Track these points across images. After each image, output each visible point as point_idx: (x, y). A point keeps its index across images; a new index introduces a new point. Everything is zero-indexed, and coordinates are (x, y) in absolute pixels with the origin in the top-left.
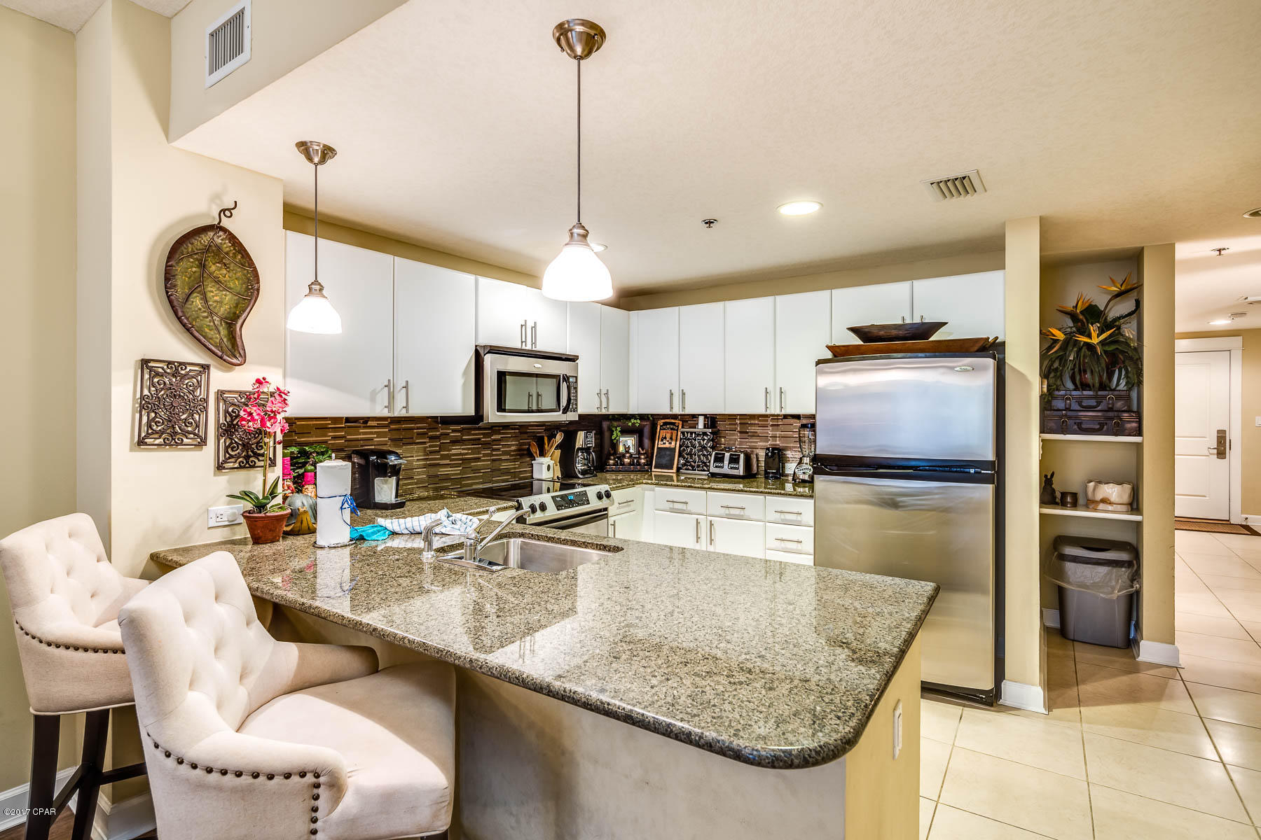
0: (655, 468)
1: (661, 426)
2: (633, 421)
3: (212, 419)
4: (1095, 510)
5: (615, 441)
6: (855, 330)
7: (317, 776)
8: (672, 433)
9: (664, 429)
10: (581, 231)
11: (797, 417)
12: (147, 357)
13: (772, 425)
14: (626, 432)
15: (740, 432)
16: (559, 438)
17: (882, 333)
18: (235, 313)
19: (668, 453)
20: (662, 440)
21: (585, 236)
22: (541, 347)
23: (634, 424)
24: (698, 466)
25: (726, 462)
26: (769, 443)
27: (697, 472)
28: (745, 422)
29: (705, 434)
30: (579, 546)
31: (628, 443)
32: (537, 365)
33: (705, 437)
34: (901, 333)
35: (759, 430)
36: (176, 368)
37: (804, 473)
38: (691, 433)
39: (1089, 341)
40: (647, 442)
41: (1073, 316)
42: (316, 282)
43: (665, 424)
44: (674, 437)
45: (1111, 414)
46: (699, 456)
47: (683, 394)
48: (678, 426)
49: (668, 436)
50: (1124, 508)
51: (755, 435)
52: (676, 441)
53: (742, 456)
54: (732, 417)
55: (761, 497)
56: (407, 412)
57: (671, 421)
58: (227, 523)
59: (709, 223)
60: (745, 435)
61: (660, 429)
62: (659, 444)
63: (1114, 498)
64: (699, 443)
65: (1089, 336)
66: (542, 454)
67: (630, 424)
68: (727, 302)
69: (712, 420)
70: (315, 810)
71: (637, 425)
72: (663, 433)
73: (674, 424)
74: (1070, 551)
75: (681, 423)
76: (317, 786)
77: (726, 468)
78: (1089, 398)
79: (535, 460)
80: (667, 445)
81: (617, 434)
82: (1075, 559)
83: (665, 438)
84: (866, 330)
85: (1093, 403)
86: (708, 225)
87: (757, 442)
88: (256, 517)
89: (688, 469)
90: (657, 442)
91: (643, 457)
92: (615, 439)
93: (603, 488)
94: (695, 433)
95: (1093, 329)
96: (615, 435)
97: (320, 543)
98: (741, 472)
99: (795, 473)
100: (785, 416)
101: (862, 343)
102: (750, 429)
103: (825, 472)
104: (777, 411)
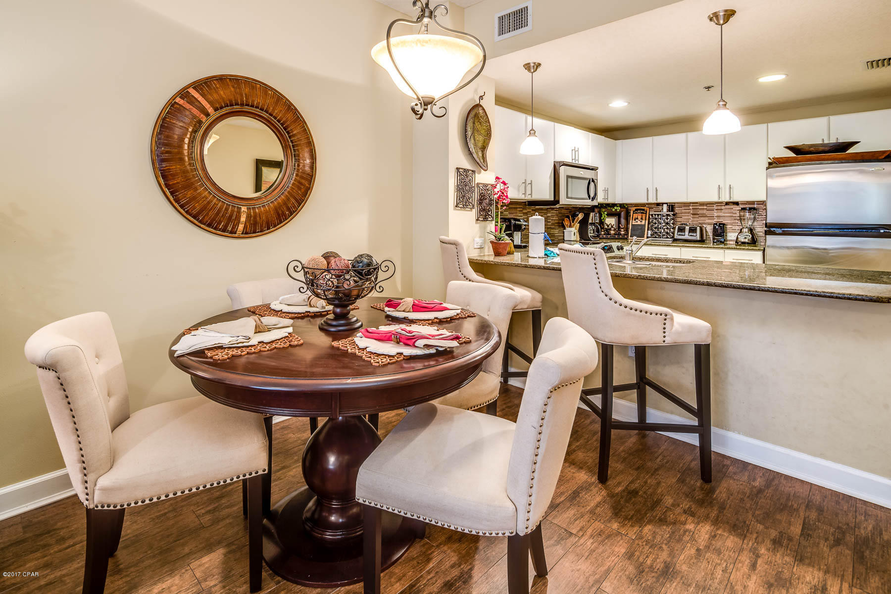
0: (631, 237)
1: (633, 211)
2: (615, 208)
3: (476, 196)
5: (603, 221)
6: (791, 148)
7: (666, 315)
8: (642, 215)
9: (637, 213)
10: (724, 103)
11: (737, 203)
12: (458, 167)
13: (717, 209)
14: (610, 215)
15: (693, 214)
16: (581, 216)
17: (812, 149)
18: (484, 146)
19: (640, 227)
20: (635, 220)
21: (725, 105)
22: (582, 162)
23: (616, 210)
24: (664, 235)
25: (687, 233)
26: (715, 220)
27: (662, 239)
28: (696, 207)
29: (668, 215)
30: (662, 262)
31: (611, 221)
32: (581, 173)
33: (669, 217)
34: (827, 149)
35: (707, 213)
36: (466, 171)
37: (745, 238)
38: (658, 215)
40: (623, 221)
42: (532, 130)
43: (636, 210)
44: (644, 218)
46: (664, 230)
47: (657, 190)
48: (646, 211)
49: (639, 217)
51: (704, 216)
52: (646, 220)
53: (698, 228)
54: (686, 205)
55: (722, 251)
56: (531, 197)
57: (640, 208)
58: (479, 247)
59: (708, 88)
60: (697, 216)
61: (633, 213)
62: (632, 222)
64: (664, 221)
66: (570, 226)
67: (614, 210)
68: (688, 133)
69: (671, 207)
70: (664, 328)
71: (618, 210)
72: (635, 216)
73: (643, 210)
75: (648, 209)
76: (665, 320)
77: (687, 236)
79: (565, 229)
80: (639, 223)
81: (605, 216)
83: (637, 218)
84: (800, 147)
86: (707, 89)
87: (705, 220)
88: (501, 243)
89: (656, 237)
90: (631, 221)
91: (622, 230)
92: (603, 219)
93: (619, 244)
94: (661, 215)
96: (603, 217)
97: (530, 255)
98: (698, 238)
99: (737, 238)
100: (727, 203)
101: (794, 155)
102: (700, 212)
103: (774, 233)
104: (727, 200)
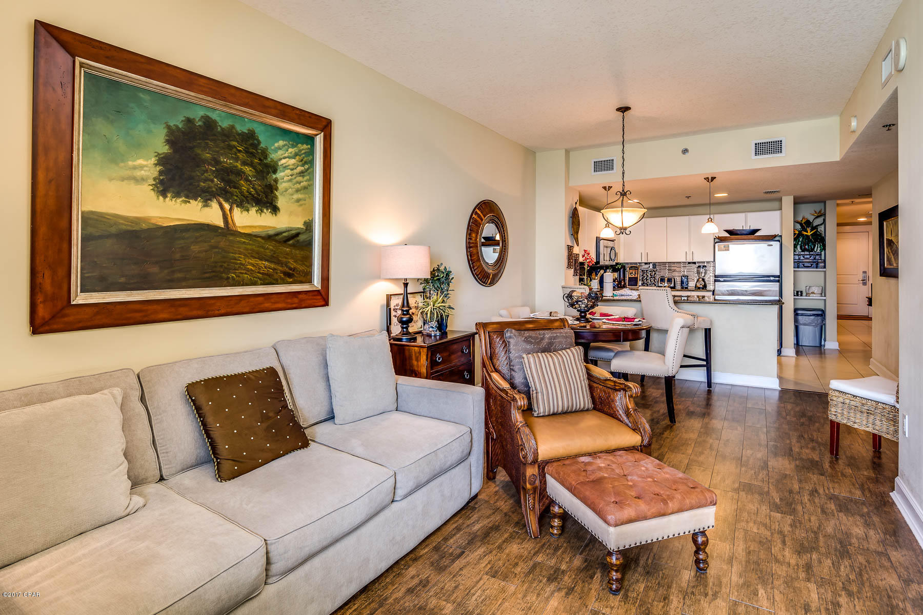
0: (628, 286)
1: (629, 268)
3: (573, 261)
4: (809, 296)
9: (631, 269)
10: (711, 219)
11: (695, 263)
13: (683, 267)
14: (614, 271)
17: (738, 232)
18: (577, 232)
19: (634, 279)
20: (631, 274)
23: (618, 267)
24: (649, 285)
25: (666, 282)
26: (682, 274)
29: (653, 271)
31: (615, 275)
32: (609, 244)
34: (745, 232)
35: (678, 269)
37: (700, 285)
38: (647, 270)
39: (807, 234)
40: (623, 275)
41: (801, 224)
43: (632, 267)
44: (637, 273)
45: (815, 261)
46: (649, 281)
47: (647, 254)
48: (638, 268)
49: (634, 272)
50: (819, 295)
53: (672, 279)
54: (664, 264)
57: (634, 266)
60: (672, 271)
63: (816, 292)
64: (650, 275)
65: (807, 232)
69: (654, 265)
71: (620, 268)
72: (630, 271)
73: (636, 267)
74: (799, 312)
75: (639, 266)
77: (666, 284)
78: (807, 255)
80: (633, 276)
82: (802, 315)
84: (732, 231)
85: (808, 257)
87: (676, 274)
89: (645, 286)
90: (628, 275)
91: (622, 281)
95: (809, 229)
97: (604, 295)
98: (673, 285)
99: (696, 285)
100: (689, 263)
101: (728, 235)
102: (672, 268)
103: (719, 281)
104: (691, 261)
